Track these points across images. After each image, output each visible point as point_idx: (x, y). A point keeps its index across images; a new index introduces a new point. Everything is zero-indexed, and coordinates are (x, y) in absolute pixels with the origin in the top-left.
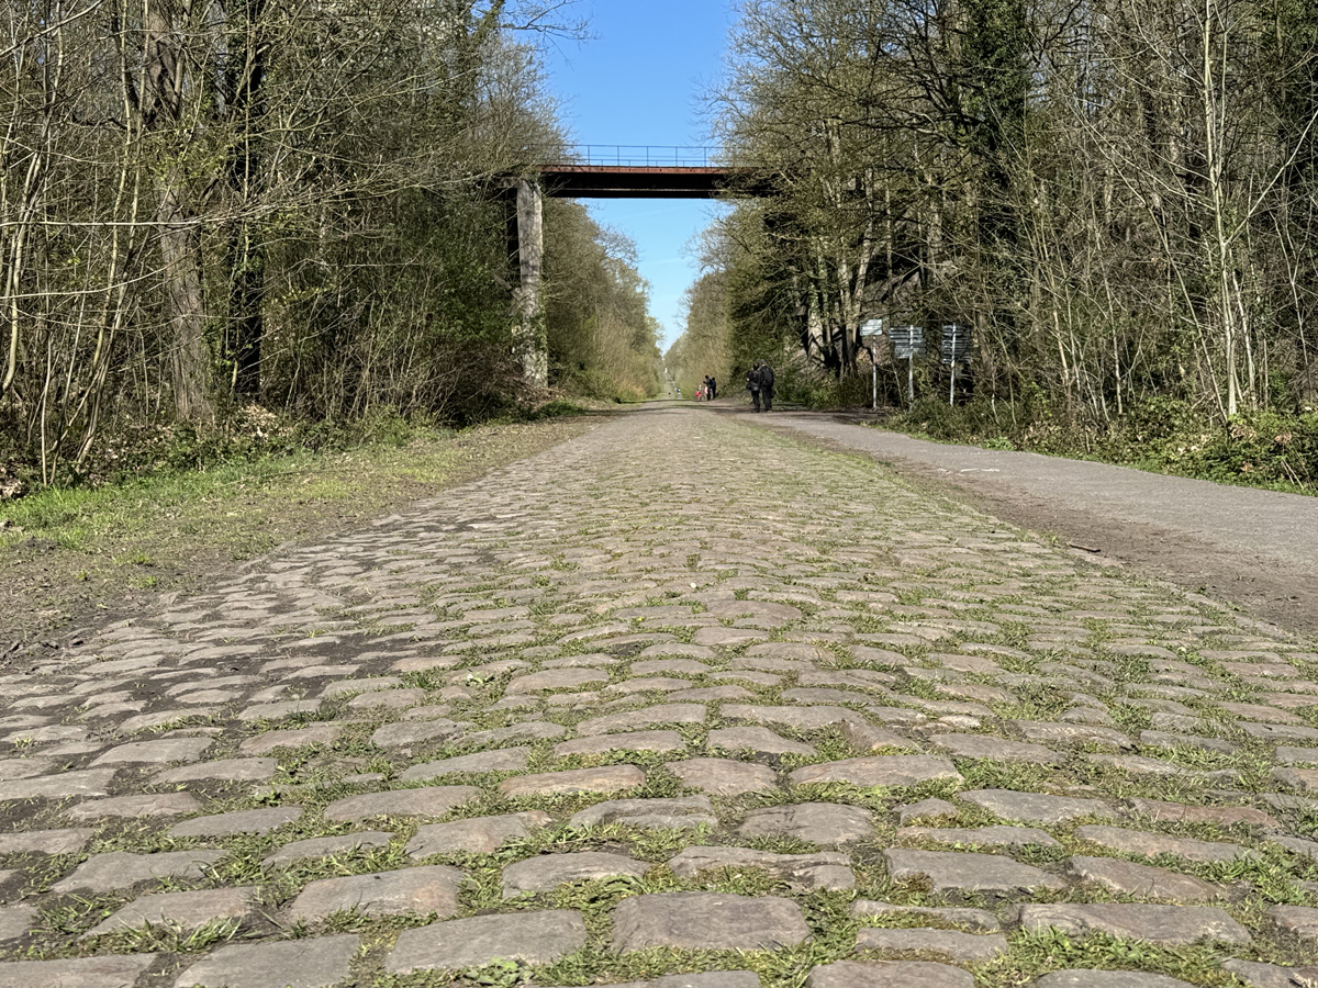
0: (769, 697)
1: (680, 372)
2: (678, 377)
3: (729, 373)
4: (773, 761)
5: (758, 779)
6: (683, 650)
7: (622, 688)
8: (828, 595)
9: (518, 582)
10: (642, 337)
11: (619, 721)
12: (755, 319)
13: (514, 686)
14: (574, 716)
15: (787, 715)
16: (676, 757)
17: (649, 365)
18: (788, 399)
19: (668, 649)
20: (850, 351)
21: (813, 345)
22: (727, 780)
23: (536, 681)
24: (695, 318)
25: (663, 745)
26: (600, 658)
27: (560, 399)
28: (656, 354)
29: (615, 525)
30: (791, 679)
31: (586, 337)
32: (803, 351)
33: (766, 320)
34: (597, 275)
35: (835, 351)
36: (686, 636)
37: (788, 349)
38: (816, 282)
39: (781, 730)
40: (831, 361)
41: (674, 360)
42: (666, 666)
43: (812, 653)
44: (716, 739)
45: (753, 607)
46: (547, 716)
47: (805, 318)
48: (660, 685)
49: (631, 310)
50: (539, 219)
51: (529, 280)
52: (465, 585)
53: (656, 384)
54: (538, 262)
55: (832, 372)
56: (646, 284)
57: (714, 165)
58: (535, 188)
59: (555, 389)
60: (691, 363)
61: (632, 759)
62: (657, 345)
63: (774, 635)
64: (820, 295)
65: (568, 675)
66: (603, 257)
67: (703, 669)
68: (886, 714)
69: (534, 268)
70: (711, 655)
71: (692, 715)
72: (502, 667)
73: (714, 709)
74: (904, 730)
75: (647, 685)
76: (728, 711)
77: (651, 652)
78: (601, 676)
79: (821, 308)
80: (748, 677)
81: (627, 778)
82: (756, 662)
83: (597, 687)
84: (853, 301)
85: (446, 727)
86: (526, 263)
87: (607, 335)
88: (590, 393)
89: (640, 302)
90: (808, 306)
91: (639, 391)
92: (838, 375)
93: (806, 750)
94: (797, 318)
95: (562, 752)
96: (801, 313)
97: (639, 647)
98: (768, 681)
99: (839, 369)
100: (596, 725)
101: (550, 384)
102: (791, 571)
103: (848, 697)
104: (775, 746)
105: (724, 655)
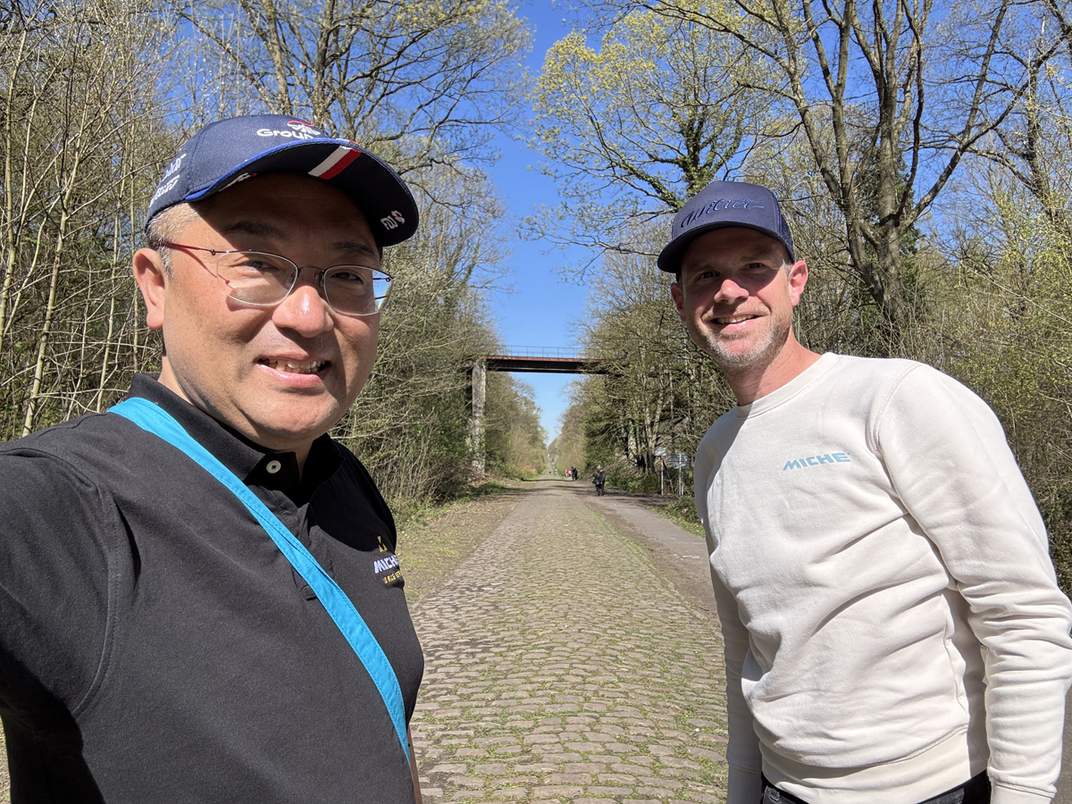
0: (583, 662)
1: (557, 457)
2: (555, 460)
3: (584, 465)
4: (583, 676)
5: (579, 679)
6: (564, 649)
7: (550, 659)
8: (605, 631)
9: (511, 620)
10: (535, 439)
11: (551, 667)
12: (599, 439)
13: (524, 657)
14: (540, 665)
15: (587, 667)
16: (563, 674)
17: (539, 454)
18: (616, 485)
19: (560, 649)
20: (651, 459)
21: (631, 454)
22: (574, 679)
23: (529, 656)
24: (565, 428)
25: (561, 672)
26: (543, 650)
27: (492, 480)
28: (543, 447)
29: (538, 593)
30: (589, 658)
31: (506, 441)
32: (625, 457)
33: (605, 440)
34: (512, 406)
35: (643, 458)
36: (565, 645)
37: (617, 455)
38: (633, 421)
39: (585, 670)
40: (641, 463)
41: (553, 450)
42: (560, 653)
43: (595, 651)
44: (571, 671)
45: (583, 635)
46: (534, 665)
47: (627, 439)
48: (558, 658)
49: (531, 425)
50: (484, 383)
51: (477, 415)
52: (494, 621)
53: (543, 465)
54: (482, 406)
55: (641, 470)
56: (539, 409)
57: (578, 357)
58: (482, 367)
59: (488, 474)
60: (564, 454)
61: (554, 675)
62: (544, 442)
63: (587, 645)
64: (635, 429)
65: (537, 654)
66: (516, 395)
67: (568, 654)
68: (608, 668)
69: (480, 408)
70: (570, 650)
71: (567, 666)
72: (520, 651)
73: (571, 664)
74: (611, 671)
75: (556, 658)
76: (574, 665)
77: (555, 649)
78: (545, 656)
79: (635, 433)
80: (579, 657)
81: (554, 678)
82: (582, 653)
83: (544, 658)
84: (653, 433)
85: (511, 666)
86: (476, 406)
87: (517, 440)
88: (508, 475)
89: (535, 419)
90: (628, 433)
91: (534, 471)
92: (644, 471)
93: (590, 674)
94: (622, 438)
95: (540, 673)
96: (624, 436)
97: (553, 647)
98: (584, 658)
99: (644, 467)
100: (546, 667)
101: (486, 471)
102: (596, 620)
103: (602, 664)
104: (583, 673)
105: (574, 650)
